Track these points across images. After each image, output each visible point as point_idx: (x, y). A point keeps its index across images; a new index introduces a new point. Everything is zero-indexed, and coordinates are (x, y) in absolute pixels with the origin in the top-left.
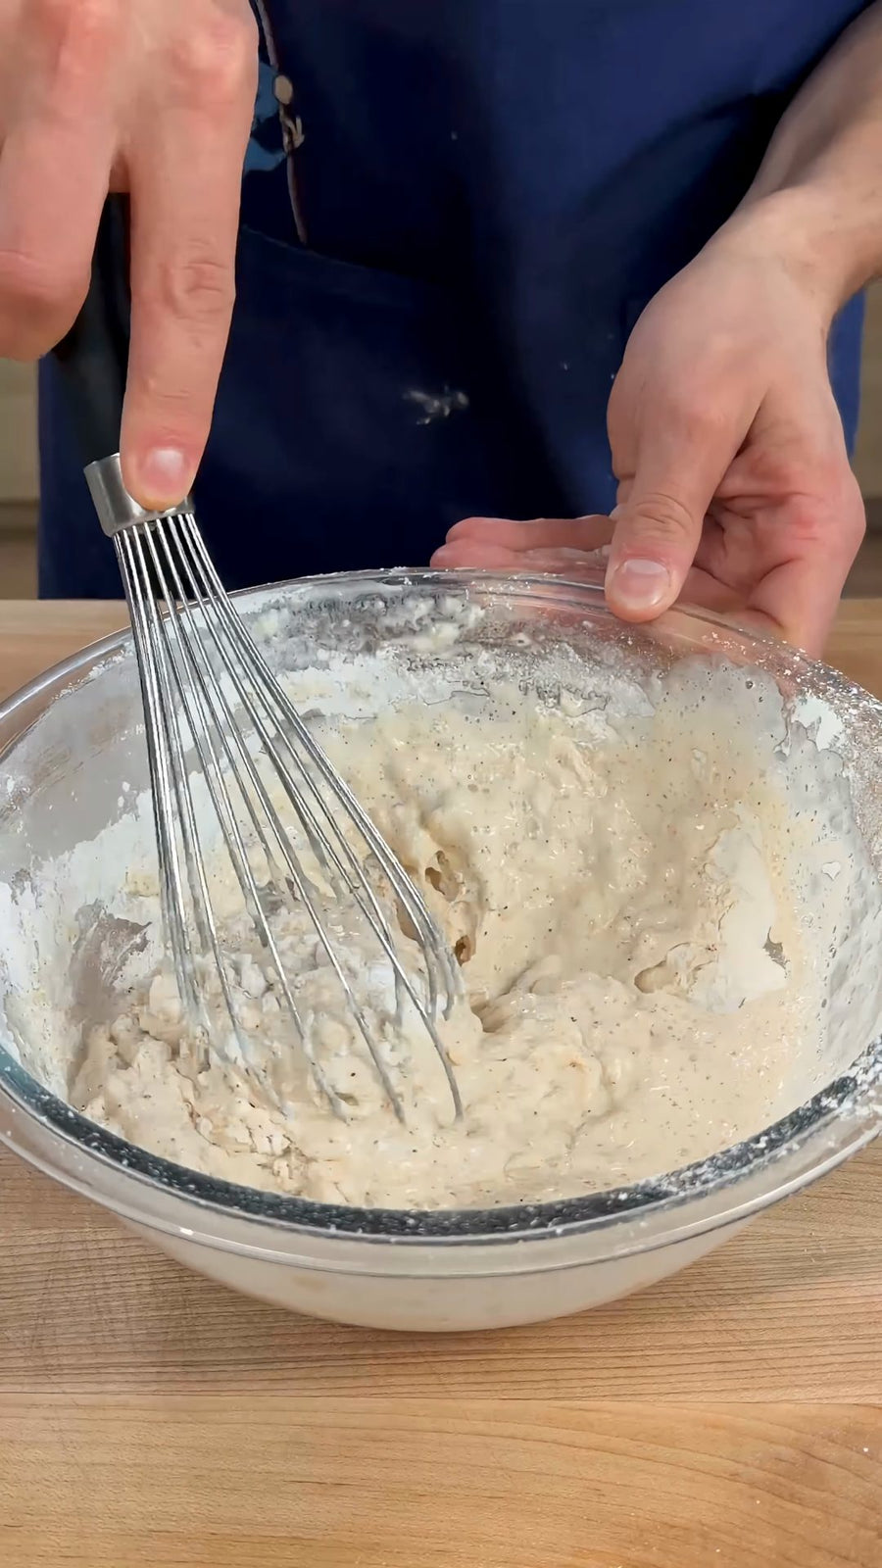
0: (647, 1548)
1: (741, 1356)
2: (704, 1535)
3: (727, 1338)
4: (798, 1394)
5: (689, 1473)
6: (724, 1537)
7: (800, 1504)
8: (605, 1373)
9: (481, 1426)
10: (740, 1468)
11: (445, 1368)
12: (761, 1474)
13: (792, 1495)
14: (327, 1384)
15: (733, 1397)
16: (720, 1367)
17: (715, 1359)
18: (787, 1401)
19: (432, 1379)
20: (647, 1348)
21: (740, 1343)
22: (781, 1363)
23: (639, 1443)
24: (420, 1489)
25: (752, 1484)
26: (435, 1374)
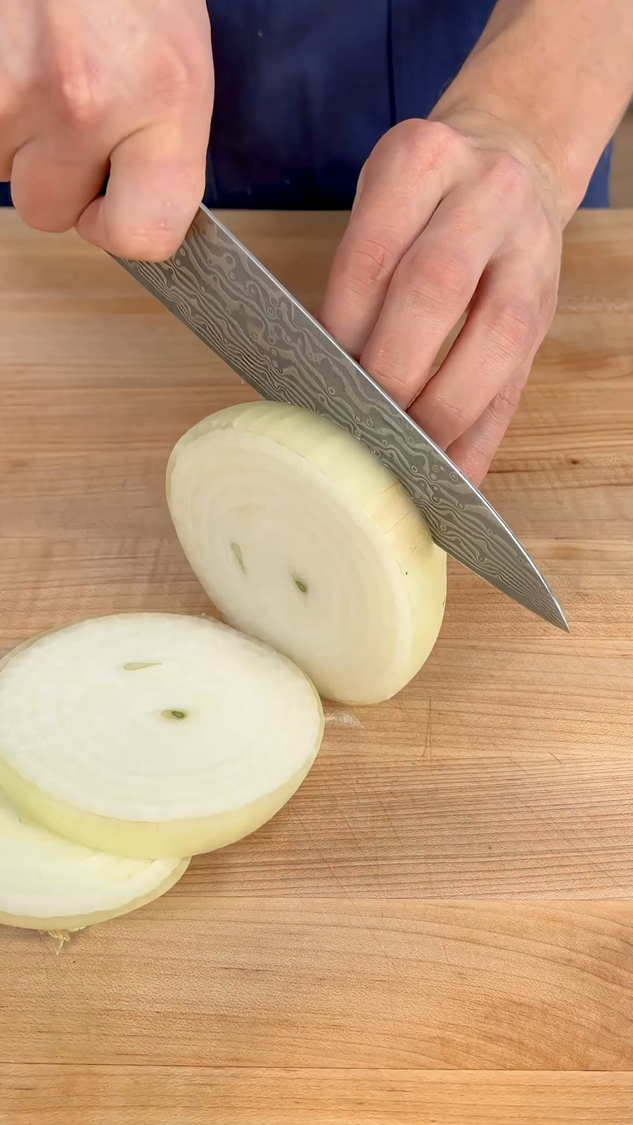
0: (499, 1021)
1: (578, 861)
2: (544, 1012)
3: (567, 846)
4: (621, 893)
5: (534, 960)
6: (559, 1013)
7: (621, 985)
8: (468, 876)
9: (372, 921)
10: (573, 955)
11: (343, 873)
12: (589, 959)
13: (613, 978)
14: (249, 887)
15: (570, 896)
16: (561, 870)
17: (557, 863)
18: (612, 899)
19: (334, 882)
20: (502, 855)
21: (577, 850)
22: (608, 867)
23: (496, 935)
24: (320, 974)
25: (583, 970)
26: (335, 877)
